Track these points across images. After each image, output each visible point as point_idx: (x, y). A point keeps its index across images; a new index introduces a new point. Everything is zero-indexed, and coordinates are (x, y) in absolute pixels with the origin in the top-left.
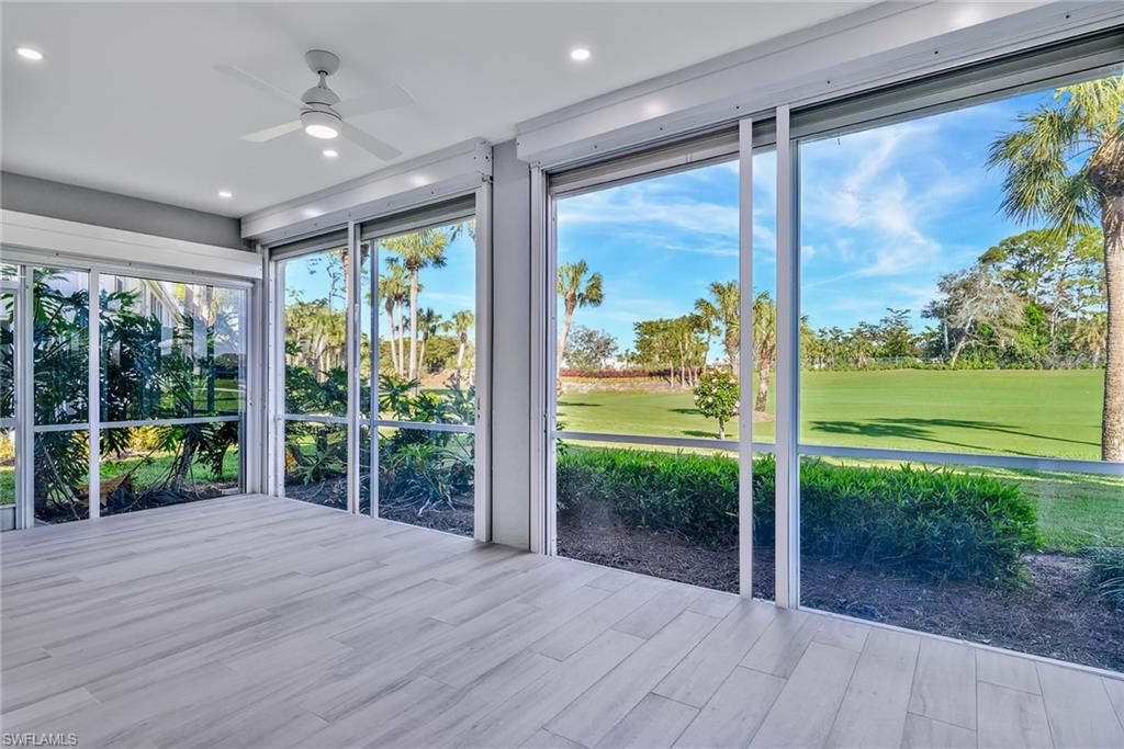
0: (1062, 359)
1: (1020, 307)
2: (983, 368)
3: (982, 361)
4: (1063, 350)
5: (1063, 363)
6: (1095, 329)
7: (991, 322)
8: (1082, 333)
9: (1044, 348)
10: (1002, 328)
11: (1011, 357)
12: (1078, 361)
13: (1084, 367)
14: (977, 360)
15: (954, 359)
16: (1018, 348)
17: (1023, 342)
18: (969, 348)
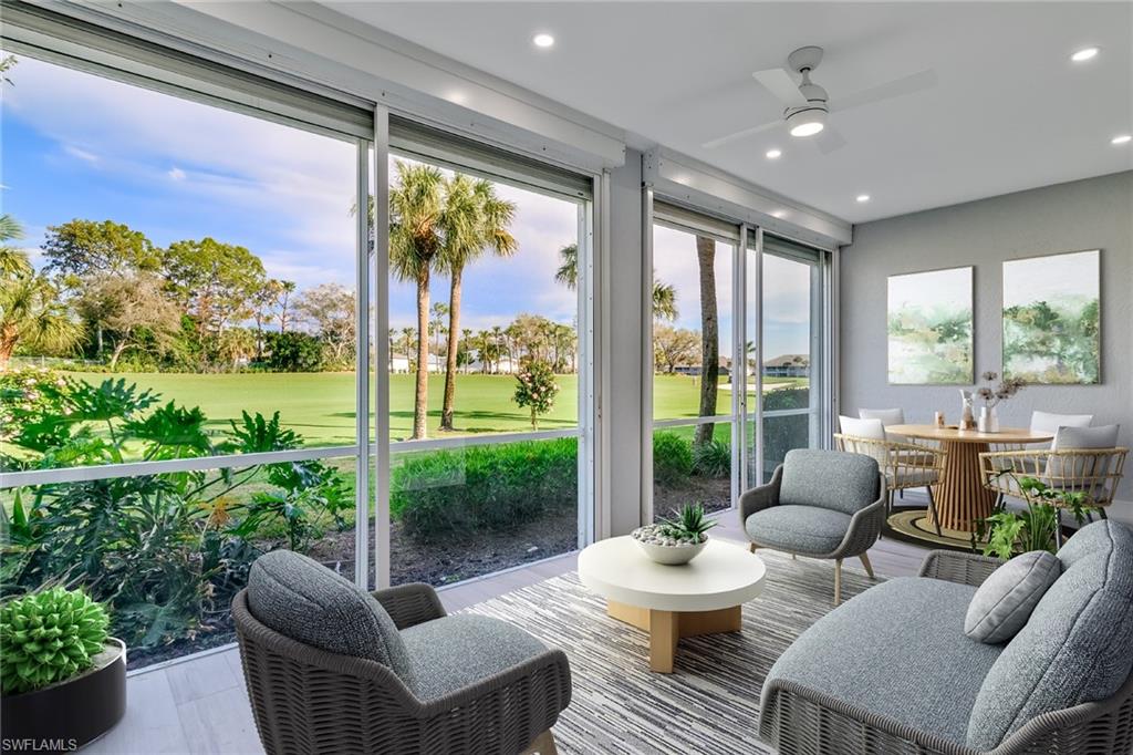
0: (211, 365)
1: (178, 317)
2: (145, 371)
3: (142, 364)
4: (212, 357)
5: (212, 369)
6: (236, 341)
7: (152, 328)
8: (226, 344)
9: (197, 355)
10: (162, 335)
11: (169, 361)
12: (223, 367)
13: (227, 372)
14: (137, 363)
15: (114, 361)
16: (177, 353)
17: (180, 349)
18: (128, 352)
